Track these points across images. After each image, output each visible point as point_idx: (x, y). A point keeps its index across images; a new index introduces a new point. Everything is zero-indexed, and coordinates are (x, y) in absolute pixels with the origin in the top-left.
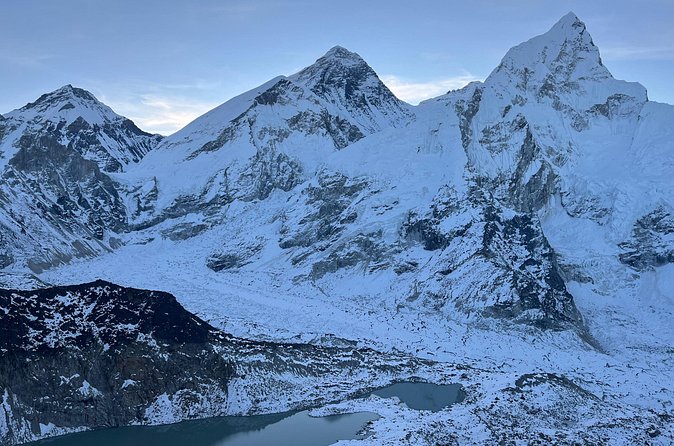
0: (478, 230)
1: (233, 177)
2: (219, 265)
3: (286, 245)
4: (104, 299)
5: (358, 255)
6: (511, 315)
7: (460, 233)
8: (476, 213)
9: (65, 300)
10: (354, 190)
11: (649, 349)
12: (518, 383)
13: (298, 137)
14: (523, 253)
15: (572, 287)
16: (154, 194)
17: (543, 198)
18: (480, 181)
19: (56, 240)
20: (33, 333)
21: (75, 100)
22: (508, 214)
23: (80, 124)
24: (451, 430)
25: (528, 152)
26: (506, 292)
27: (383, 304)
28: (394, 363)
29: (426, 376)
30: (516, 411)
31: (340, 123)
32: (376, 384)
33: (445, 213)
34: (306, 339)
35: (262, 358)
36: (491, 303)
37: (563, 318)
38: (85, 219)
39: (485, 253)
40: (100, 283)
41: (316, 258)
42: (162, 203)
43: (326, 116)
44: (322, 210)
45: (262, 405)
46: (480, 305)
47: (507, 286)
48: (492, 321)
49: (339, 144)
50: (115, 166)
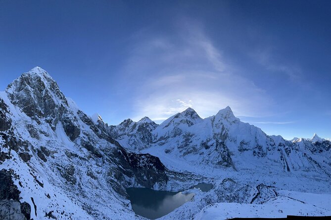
0: (215, 145)
1: (170, 133)
2: (167, 152)
3: (179, 148)
4: (148, 157)
5: (192, 151)
6: (221, 164)
7: (212, 145)
8: (214, 141)
9: (143, 157)
10: (191, 136)
11: (244, 169)
12: (223, 182)
13: (182, 124)
14: (223, 149)
15: (231, 156)
16: (157, 136)
17: (226, 138)
18: (215, 134)
19: (142, 145)
20: (138, 163)
21: (146, 119)
22: (220, 141)
23: (147, 123)
24: (210, 197)
25: (223, 129)
26: (220, 159)
27: (197, 163)
28: (199, 179)
29: (205, 182)
30: (223, 190)
31: (190, 122)
32: (195, 184)
33: (209, 141)
34: (181, 172)
35: (173, 176)
36: (218, 162)
37: (230, 164)
38: (146, 141)
39: (216, 150)
40: (148, 154)
41: (184, 151)
42: (158, 138)
43: (187, 120)
44: (186, 140)
45: (173, 189)
46: (216, 162)
47: (220, 157)
48: (218, 166)
49: (189, 126)
50: (151, 130)
